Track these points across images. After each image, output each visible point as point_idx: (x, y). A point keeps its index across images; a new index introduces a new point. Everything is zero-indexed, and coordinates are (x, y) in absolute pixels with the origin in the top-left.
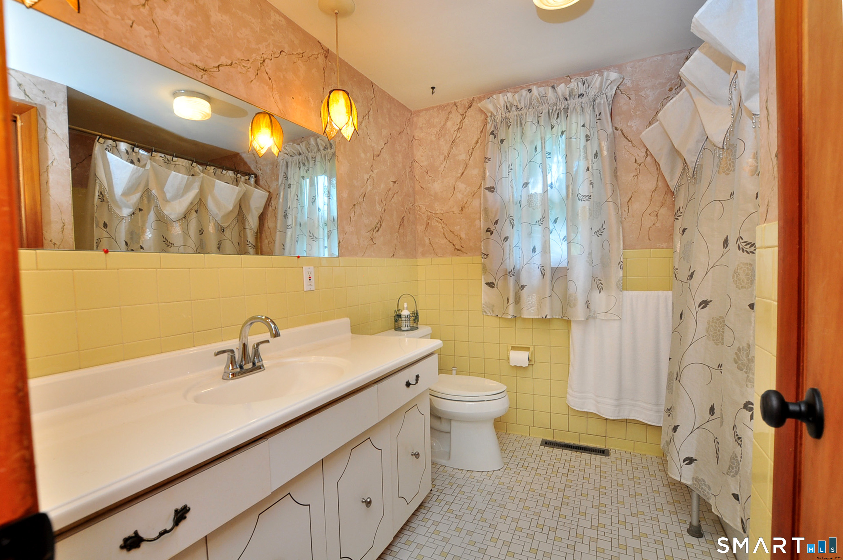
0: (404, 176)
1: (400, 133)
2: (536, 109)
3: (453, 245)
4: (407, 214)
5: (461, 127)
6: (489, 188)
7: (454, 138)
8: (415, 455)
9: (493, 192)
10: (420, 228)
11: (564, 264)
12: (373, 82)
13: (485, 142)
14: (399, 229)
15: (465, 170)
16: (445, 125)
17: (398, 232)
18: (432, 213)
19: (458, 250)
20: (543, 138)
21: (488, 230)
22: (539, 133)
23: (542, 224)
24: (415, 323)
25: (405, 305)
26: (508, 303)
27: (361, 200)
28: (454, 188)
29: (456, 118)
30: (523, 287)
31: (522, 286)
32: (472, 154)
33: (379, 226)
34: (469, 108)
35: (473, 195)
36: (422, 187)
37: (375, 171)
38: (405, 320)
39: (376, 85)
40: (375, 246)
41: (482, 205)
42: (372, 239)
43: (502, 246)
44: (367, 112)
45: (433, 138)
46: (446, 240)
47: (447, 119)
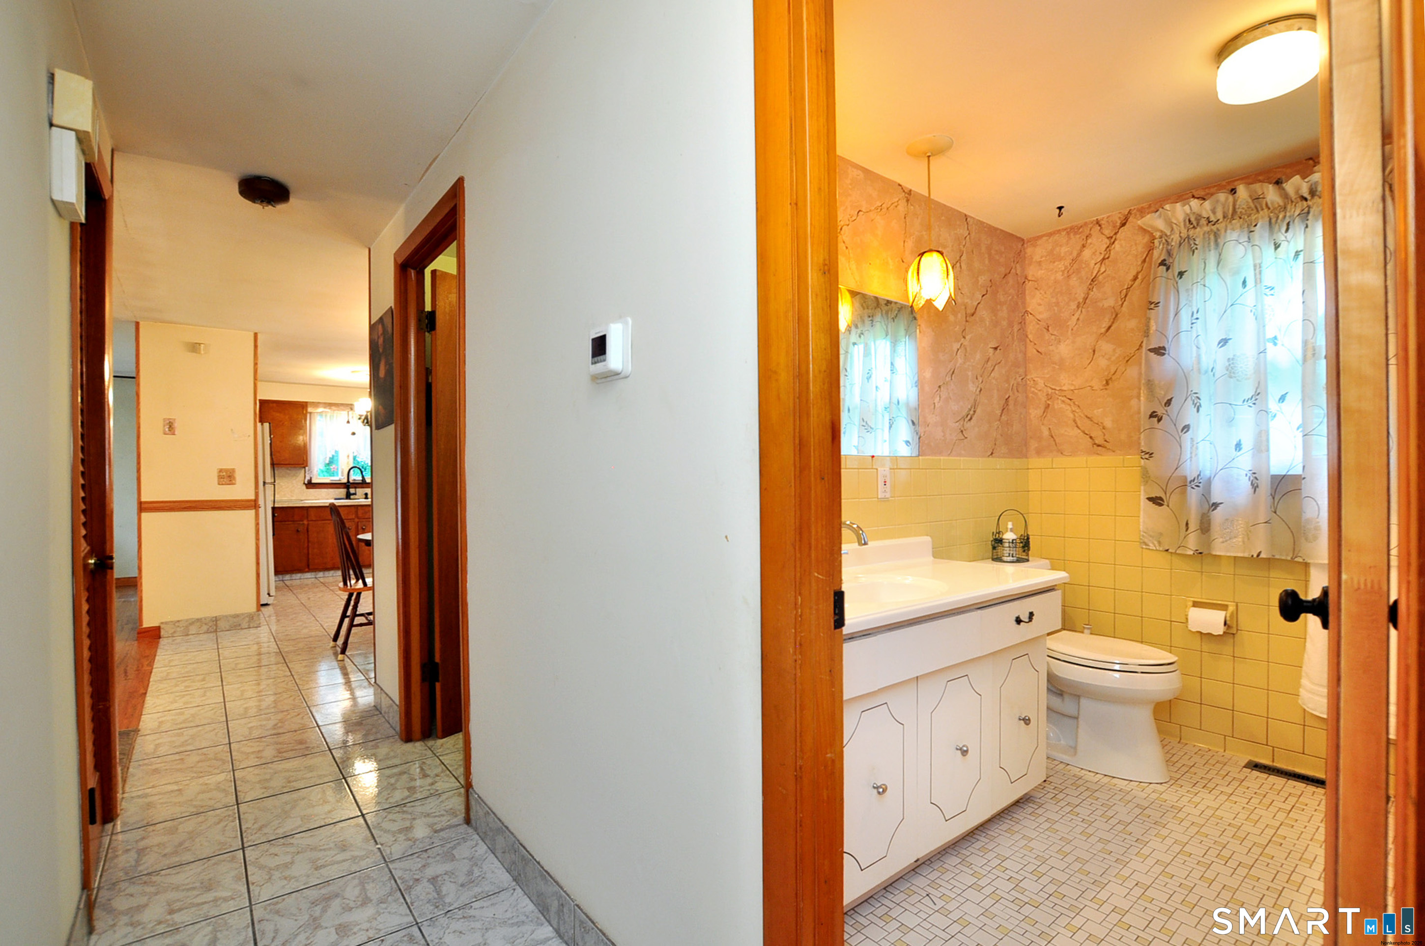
0: (1010, 337)
1: (1006, 275)
2: (1244, 219)
3: (1091, 437)
4: (1014, 394)
5: (1107, 256)
6: (1155, 348)
7: (1094, 275)
8: (1023, 719)
9: (1163, 354)
10: (1035, 413)
11: (1298, 471)
12: (967, 213)
13: (1150, 278)
14: (1001, 416)
15: (1113, 323)
16: (1079, 255)
17: (1000, 420)
18: (1055, 389)
19: (1099, 446)
20: (1258, 267)
21: (1153, 415)
22: (1250, 256)
23: (1254, 404)
24: (1024, 551)
25: (1010, 526)
26: (1187, 530)
27: (948, 379)
28: (1094, 351)
29: (1098, 243)
30: (1215, 506)
31: (1214, 504)
32: (1126, 296)
33: (972, 412)
34: (1121, 227)
35: (1128, 361)
36: (1038, 351)
37: (968, 337)
38: (1009, 547)
39: (971, 217)
40: (966, 440)
41: (1144, 376)
42: (962, 431)
43: (1178, 439)
44: (958, 258)
45: (1059, 276)
46: (1079, 431)
47: (1084, 246)
